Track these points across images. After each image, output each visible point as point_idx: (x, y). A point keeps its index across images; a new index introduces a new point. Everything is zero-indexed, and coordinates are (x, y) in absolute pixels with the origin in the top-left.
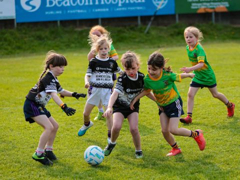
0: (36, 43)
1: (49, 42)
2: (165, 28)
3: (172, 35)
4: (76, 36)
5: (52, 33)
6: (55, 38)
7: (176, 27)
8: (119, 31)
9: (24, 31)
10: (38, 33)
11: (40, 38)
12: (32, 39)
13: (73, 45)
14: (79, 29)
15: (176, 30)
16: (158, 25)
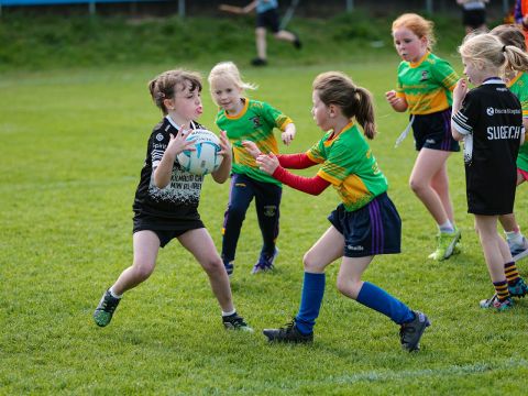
0: (43, 49)
1: (71, 49)
2: (321, 22)
3: (337, 39)
4: (128, 36)
5: (78, 28)
6: (84, 39)
7: (347, 21)
8: (224, 28)
9: (16, 24)
10: (48, 29)
11: (50, 39)
12: (33, 41)
13: (122, 56)
14: (135, 22)
15: (348, 28)
16: (309, 14)
